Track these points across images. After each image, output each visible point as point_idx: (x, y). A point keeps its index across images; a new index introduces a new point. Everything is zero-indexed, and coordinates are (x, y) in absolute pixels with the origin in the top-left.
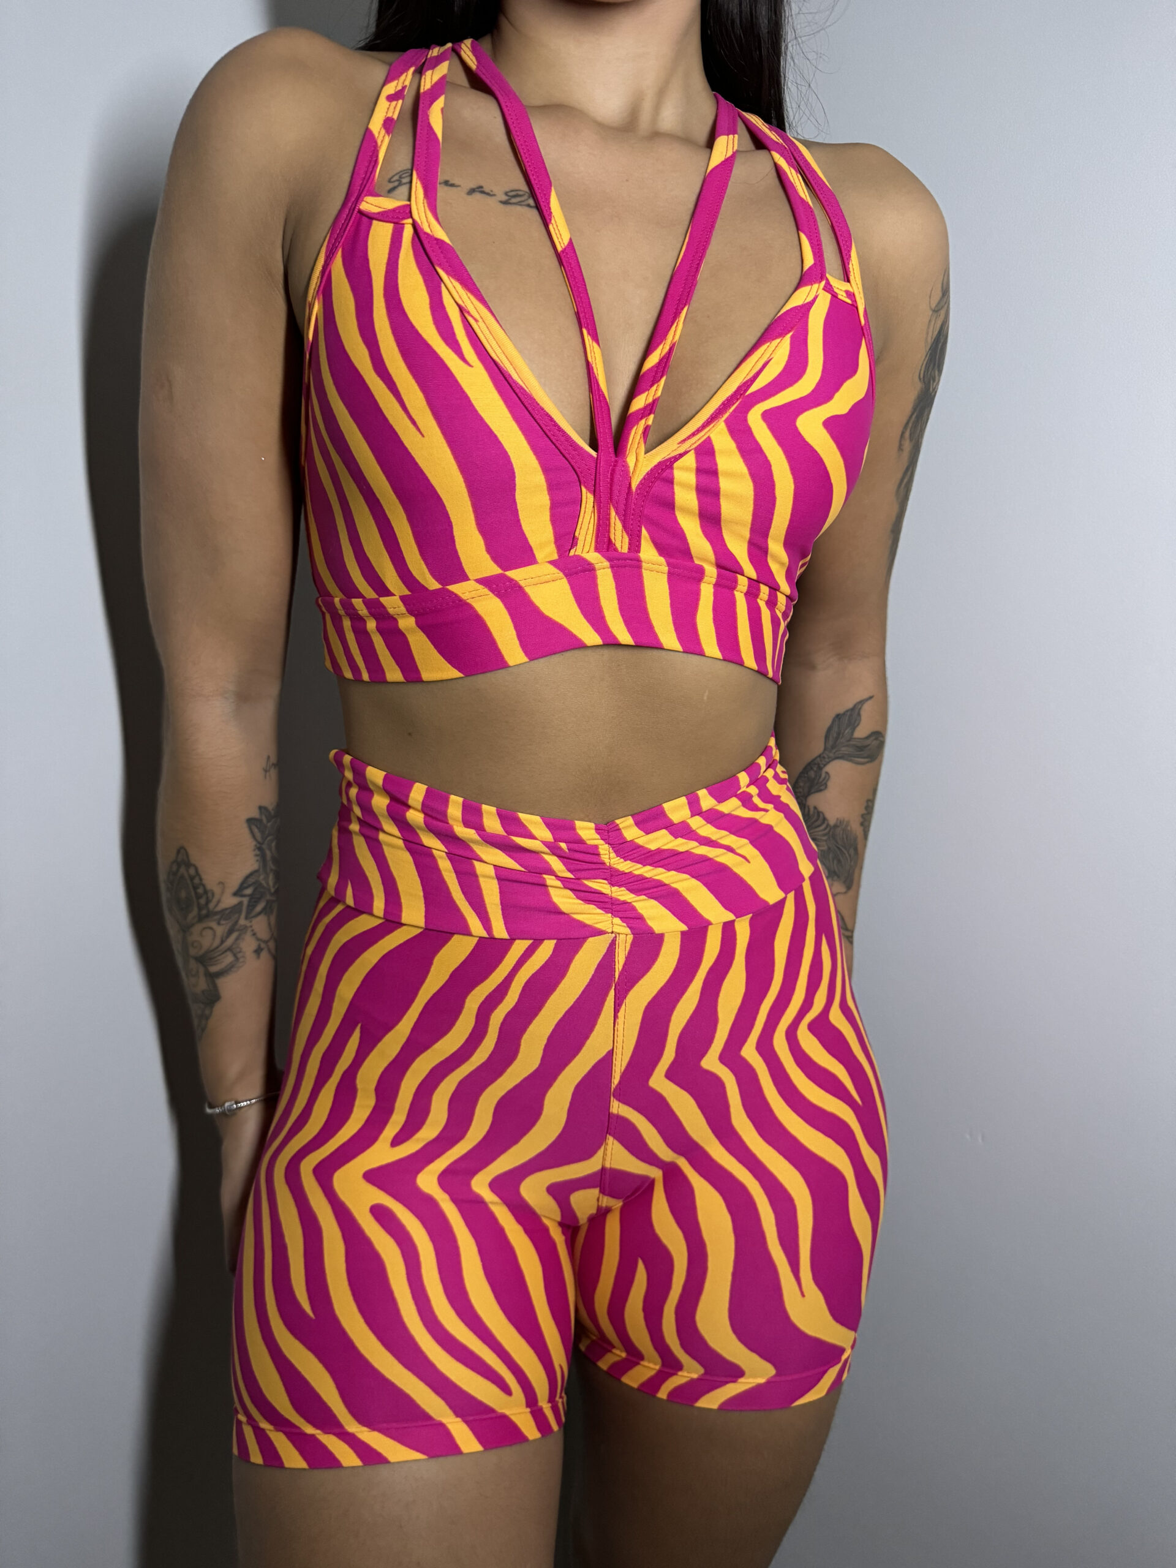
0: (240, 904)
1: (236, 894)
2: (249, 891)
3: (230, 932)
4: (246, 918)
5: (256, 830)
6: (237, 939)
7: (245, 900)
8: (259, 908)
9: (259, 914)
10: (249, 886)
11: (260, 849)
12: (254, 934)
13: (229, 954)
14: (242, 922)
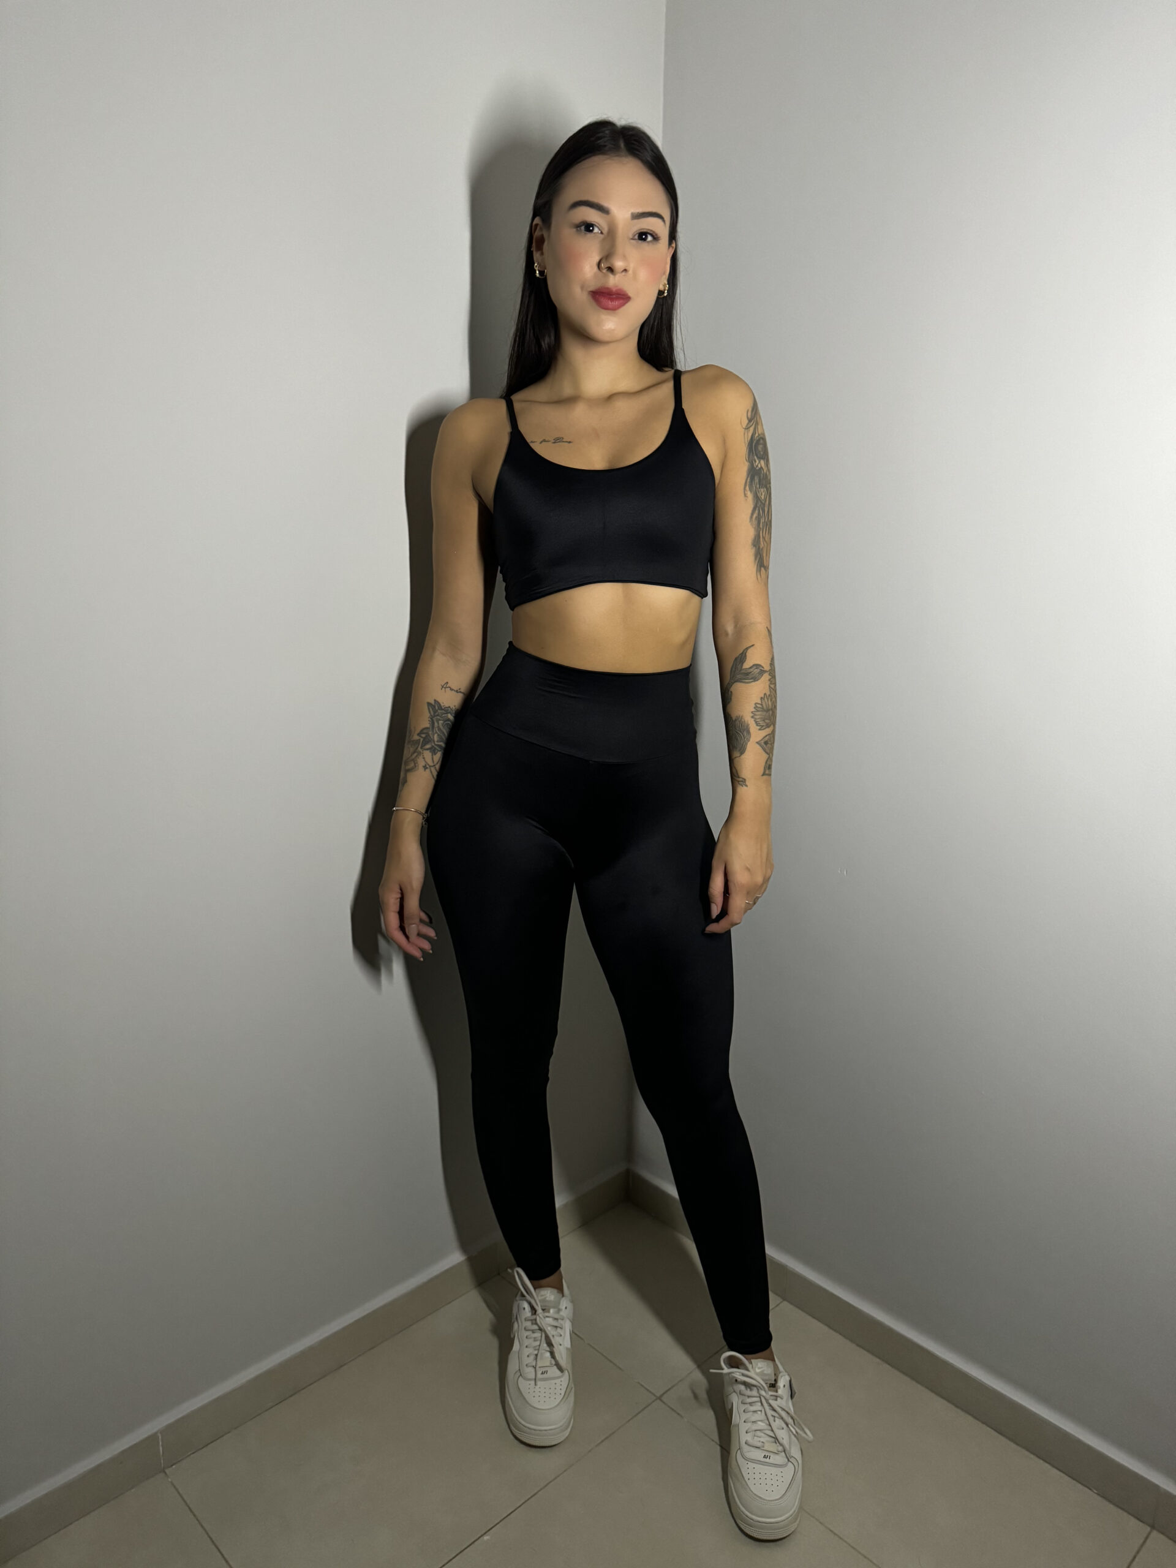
0: (420, 740)
1: (418, 735)
2: (423, 736)
3: (414, 752)
4: (421, 748)
5: (431, 709)
6: (417, 756)
7: (422, 740)
8: (428, 746)
9: (427, 749)
10: (423, 733)
11: (431, 719)
12: (424, 758)
13: (412, 762)
14: (419, 749)
